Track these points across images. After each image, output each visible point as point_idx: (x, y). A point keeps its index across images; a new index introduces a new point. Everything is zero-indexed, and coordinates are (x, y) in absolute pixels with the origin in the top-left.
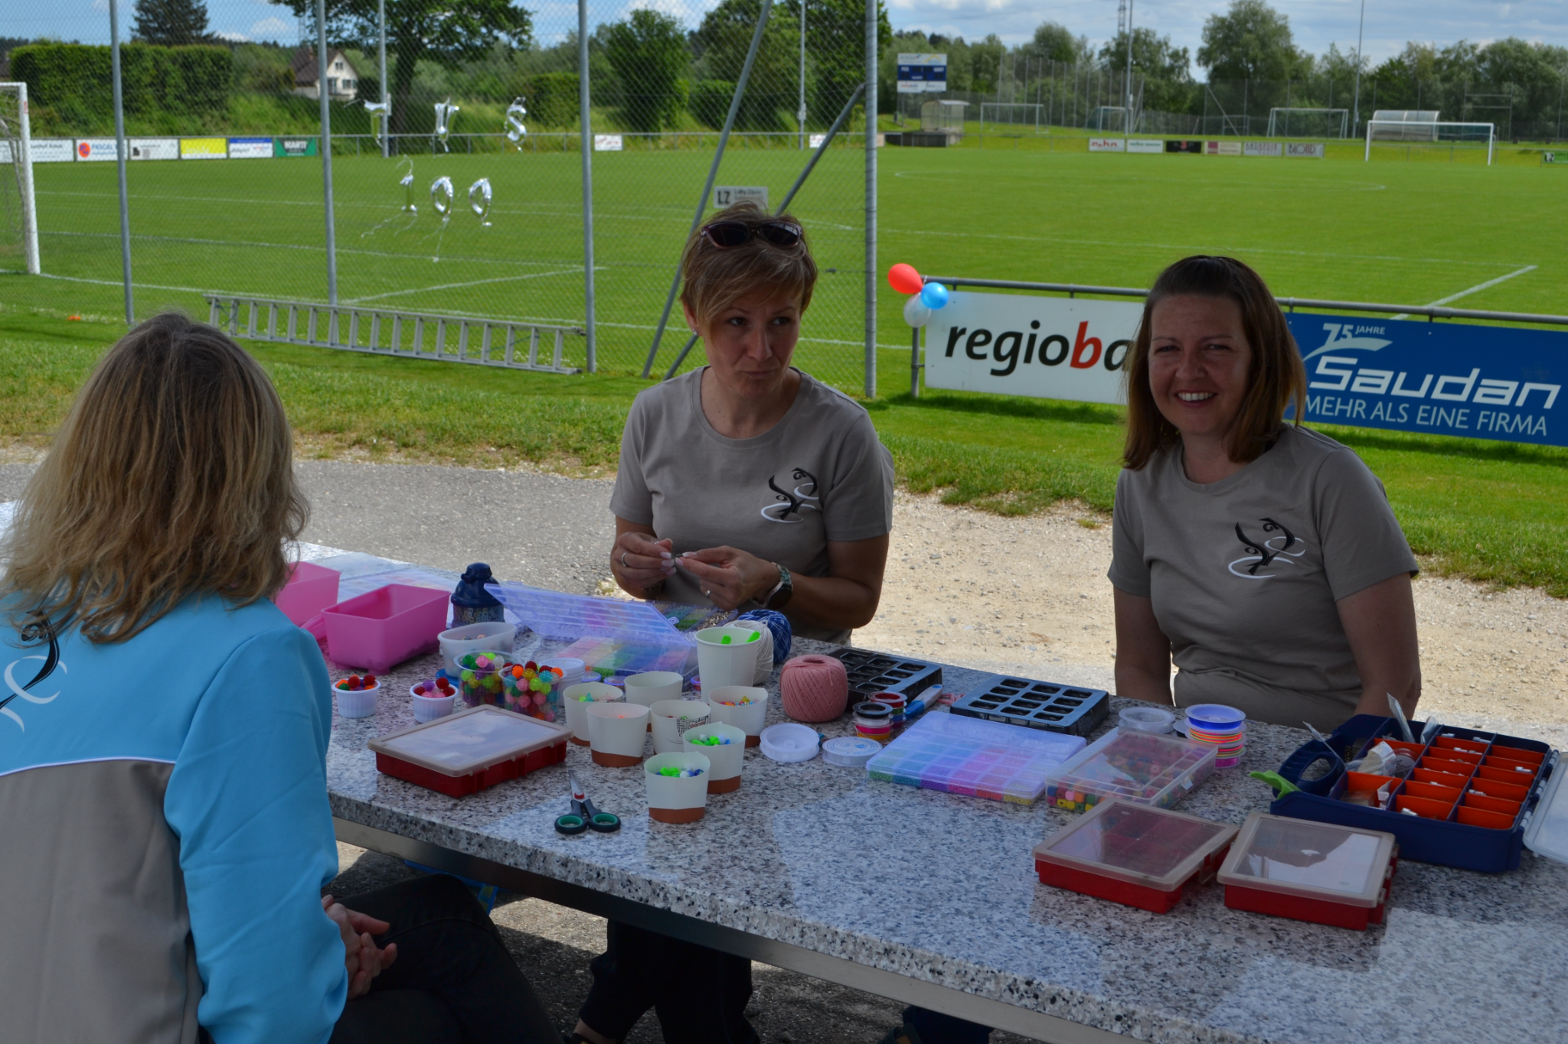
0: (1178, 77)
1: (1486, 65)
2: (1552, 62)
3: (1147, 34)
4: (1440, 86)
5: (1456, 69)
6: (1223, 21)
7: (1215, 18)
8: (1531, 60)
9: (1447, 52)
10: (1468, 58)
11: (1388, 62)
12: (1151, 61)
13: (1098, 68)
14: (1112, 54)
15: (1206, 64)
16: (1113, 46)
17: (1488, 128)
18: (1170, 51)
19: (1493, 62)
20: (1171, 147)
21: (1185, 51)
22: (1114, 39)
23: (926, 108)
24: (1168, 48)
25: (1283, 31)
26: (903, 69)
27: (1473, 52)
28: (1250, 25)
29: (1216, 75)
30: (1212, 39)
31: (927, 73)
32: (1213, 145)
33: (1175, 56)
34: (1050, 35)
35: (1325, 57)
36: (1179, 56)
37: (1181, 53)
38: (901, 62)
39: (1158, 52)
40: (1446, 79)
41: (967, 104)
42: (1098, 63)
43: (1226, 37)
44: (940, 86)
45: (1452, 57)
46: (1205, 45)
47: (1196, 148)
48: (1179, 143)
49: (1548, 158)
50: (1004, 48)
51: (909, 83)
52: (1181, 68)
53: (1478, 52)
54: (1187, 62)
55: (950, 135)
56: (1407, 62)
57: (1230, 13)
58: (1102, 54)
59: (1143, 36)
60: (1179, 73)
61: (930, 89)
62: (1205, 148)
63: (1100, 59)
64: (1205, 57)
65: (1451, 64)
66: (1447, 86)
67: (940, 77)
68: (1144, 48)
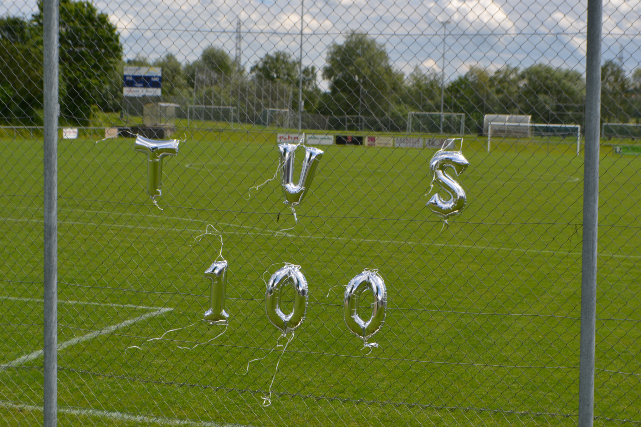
0: (308, 87)
1: (525, 81)
2: (571, 80)
3: (284, 55)
4: (496, 97)
5: (506, 84)
6: (340, 48)
7: (335, 45)
8: (556, 79)
9: (498, 72)
10: (512, 77)
11: (457, 78)
12: (289, 75)
13: (249, 78)
14: (260, 70)
15: (329, 77)
16: (261, 65)
17: (577, 128)
18: (303, 68)
19: (530, 80)
20: (340, 141)
21: (313, 68)
22: (261, 59)
23: (147, 109)
24: (300, 67)
25: (383, 55)
26: (128, 78)
27: (516, 73)
28: (359, 51)
29: (336, 86)
30: (332, 60)
31: (147, 82)
32: (372, 139)
33: (306, 71)
34: (214, 55)
35: (412, 75)
36: (309, 73)
37: (310, 70)
38: (125, 73)
39: (293, 68)
40: (498, 92)
41: (177, 106)
42: (249, 76)
43: (343, 60)
44: (158, 92)
45: (501, 76)
46: (328, 65)
47: (358, 141)
48: (346, 137)
49: (618, 150)
50: (179, 64)
51: (134, 89)
52: (310, 80)
53: (519, 72)
54: (315, 76)
55: (166, 130)
56: (471, 79)
57: (345, 42)
58: (253, 70)
59: (281, 57)
60: (309, 84)
61: (148, 94)
62: (366, 141)
63: (251, 73)
64: (328, 73)
65: (501, 81)
66: (500, 96)
67: (155, 85)
68: (283, 66)
